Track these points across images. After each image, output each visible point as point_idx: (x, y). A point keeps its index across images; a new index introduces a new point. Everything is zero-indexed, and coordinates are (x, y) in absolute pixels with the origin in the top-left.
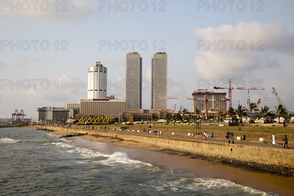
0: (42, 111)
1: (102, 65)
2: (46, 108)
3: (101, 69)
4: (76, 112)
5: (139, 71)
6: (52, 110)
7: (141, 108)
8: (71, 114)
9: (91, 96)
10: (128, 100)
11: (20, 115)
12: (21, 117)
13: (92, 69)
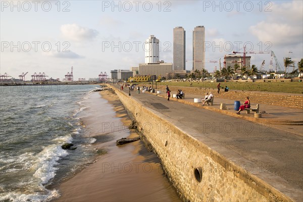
0: (114, 73)
1: (155, 38)
2: (117, 70)
3: (155, 41)
4: (137, 72)
5: (183, 41)
6: (121, 72)
7: (184, 69)
8: (134, 74)
9: (148, 61)
10: (175, 63)
11: (104, 75)
12: (105, 77)
13: (148, 41)
